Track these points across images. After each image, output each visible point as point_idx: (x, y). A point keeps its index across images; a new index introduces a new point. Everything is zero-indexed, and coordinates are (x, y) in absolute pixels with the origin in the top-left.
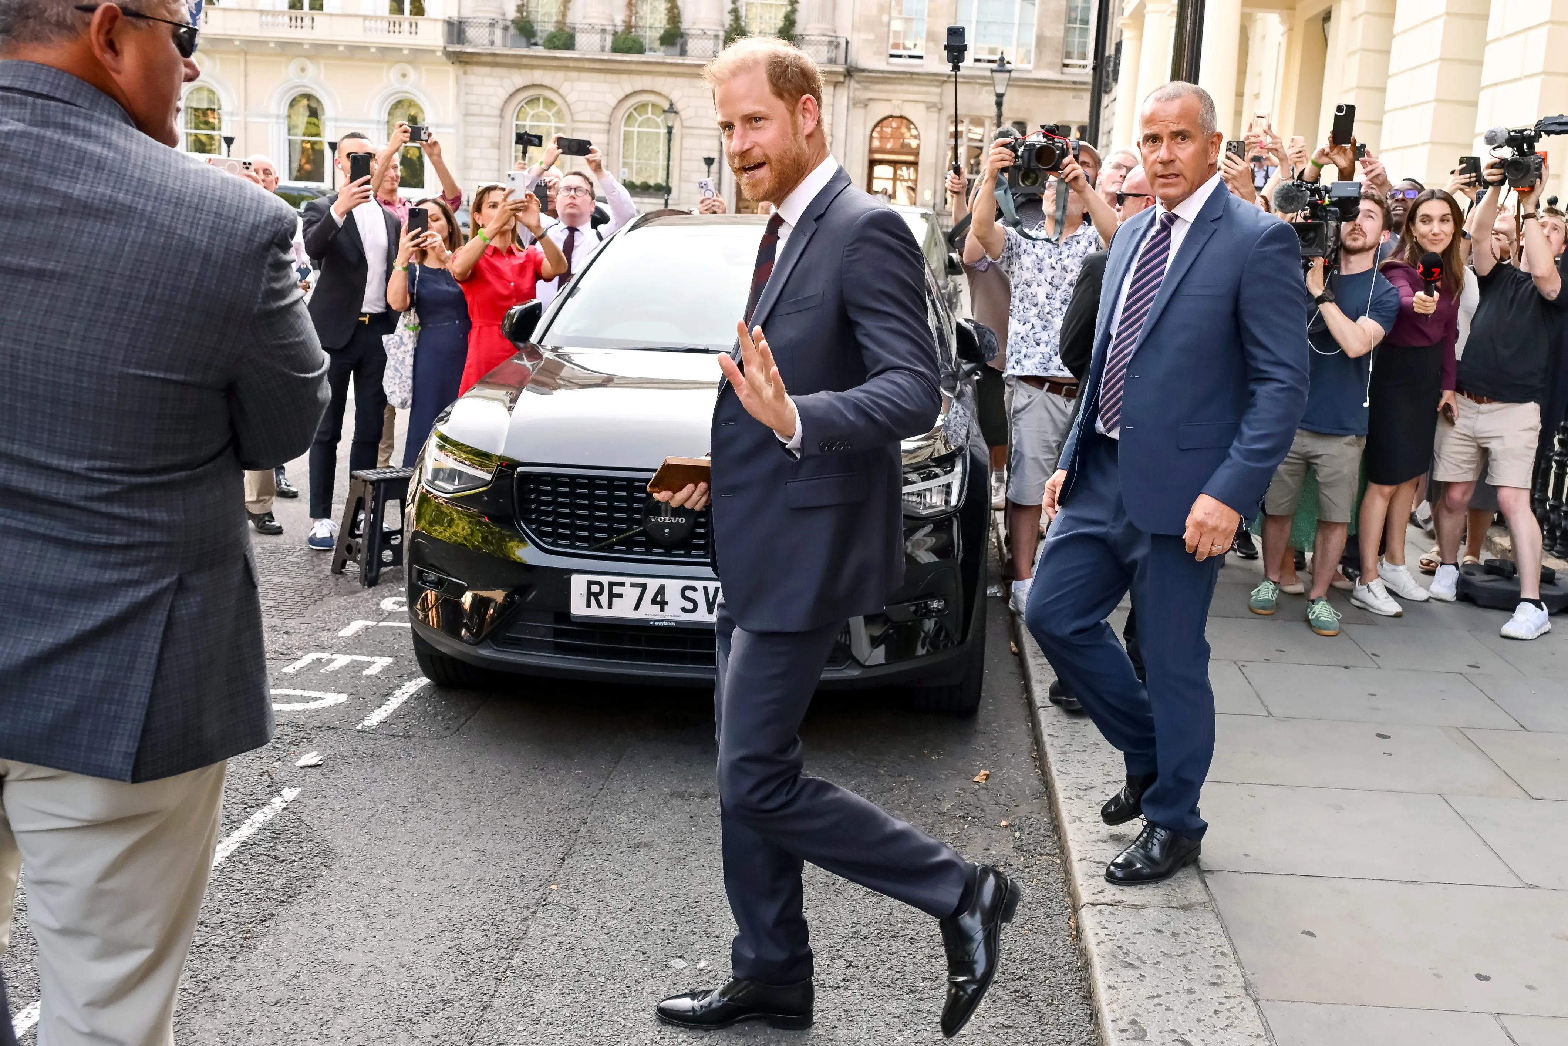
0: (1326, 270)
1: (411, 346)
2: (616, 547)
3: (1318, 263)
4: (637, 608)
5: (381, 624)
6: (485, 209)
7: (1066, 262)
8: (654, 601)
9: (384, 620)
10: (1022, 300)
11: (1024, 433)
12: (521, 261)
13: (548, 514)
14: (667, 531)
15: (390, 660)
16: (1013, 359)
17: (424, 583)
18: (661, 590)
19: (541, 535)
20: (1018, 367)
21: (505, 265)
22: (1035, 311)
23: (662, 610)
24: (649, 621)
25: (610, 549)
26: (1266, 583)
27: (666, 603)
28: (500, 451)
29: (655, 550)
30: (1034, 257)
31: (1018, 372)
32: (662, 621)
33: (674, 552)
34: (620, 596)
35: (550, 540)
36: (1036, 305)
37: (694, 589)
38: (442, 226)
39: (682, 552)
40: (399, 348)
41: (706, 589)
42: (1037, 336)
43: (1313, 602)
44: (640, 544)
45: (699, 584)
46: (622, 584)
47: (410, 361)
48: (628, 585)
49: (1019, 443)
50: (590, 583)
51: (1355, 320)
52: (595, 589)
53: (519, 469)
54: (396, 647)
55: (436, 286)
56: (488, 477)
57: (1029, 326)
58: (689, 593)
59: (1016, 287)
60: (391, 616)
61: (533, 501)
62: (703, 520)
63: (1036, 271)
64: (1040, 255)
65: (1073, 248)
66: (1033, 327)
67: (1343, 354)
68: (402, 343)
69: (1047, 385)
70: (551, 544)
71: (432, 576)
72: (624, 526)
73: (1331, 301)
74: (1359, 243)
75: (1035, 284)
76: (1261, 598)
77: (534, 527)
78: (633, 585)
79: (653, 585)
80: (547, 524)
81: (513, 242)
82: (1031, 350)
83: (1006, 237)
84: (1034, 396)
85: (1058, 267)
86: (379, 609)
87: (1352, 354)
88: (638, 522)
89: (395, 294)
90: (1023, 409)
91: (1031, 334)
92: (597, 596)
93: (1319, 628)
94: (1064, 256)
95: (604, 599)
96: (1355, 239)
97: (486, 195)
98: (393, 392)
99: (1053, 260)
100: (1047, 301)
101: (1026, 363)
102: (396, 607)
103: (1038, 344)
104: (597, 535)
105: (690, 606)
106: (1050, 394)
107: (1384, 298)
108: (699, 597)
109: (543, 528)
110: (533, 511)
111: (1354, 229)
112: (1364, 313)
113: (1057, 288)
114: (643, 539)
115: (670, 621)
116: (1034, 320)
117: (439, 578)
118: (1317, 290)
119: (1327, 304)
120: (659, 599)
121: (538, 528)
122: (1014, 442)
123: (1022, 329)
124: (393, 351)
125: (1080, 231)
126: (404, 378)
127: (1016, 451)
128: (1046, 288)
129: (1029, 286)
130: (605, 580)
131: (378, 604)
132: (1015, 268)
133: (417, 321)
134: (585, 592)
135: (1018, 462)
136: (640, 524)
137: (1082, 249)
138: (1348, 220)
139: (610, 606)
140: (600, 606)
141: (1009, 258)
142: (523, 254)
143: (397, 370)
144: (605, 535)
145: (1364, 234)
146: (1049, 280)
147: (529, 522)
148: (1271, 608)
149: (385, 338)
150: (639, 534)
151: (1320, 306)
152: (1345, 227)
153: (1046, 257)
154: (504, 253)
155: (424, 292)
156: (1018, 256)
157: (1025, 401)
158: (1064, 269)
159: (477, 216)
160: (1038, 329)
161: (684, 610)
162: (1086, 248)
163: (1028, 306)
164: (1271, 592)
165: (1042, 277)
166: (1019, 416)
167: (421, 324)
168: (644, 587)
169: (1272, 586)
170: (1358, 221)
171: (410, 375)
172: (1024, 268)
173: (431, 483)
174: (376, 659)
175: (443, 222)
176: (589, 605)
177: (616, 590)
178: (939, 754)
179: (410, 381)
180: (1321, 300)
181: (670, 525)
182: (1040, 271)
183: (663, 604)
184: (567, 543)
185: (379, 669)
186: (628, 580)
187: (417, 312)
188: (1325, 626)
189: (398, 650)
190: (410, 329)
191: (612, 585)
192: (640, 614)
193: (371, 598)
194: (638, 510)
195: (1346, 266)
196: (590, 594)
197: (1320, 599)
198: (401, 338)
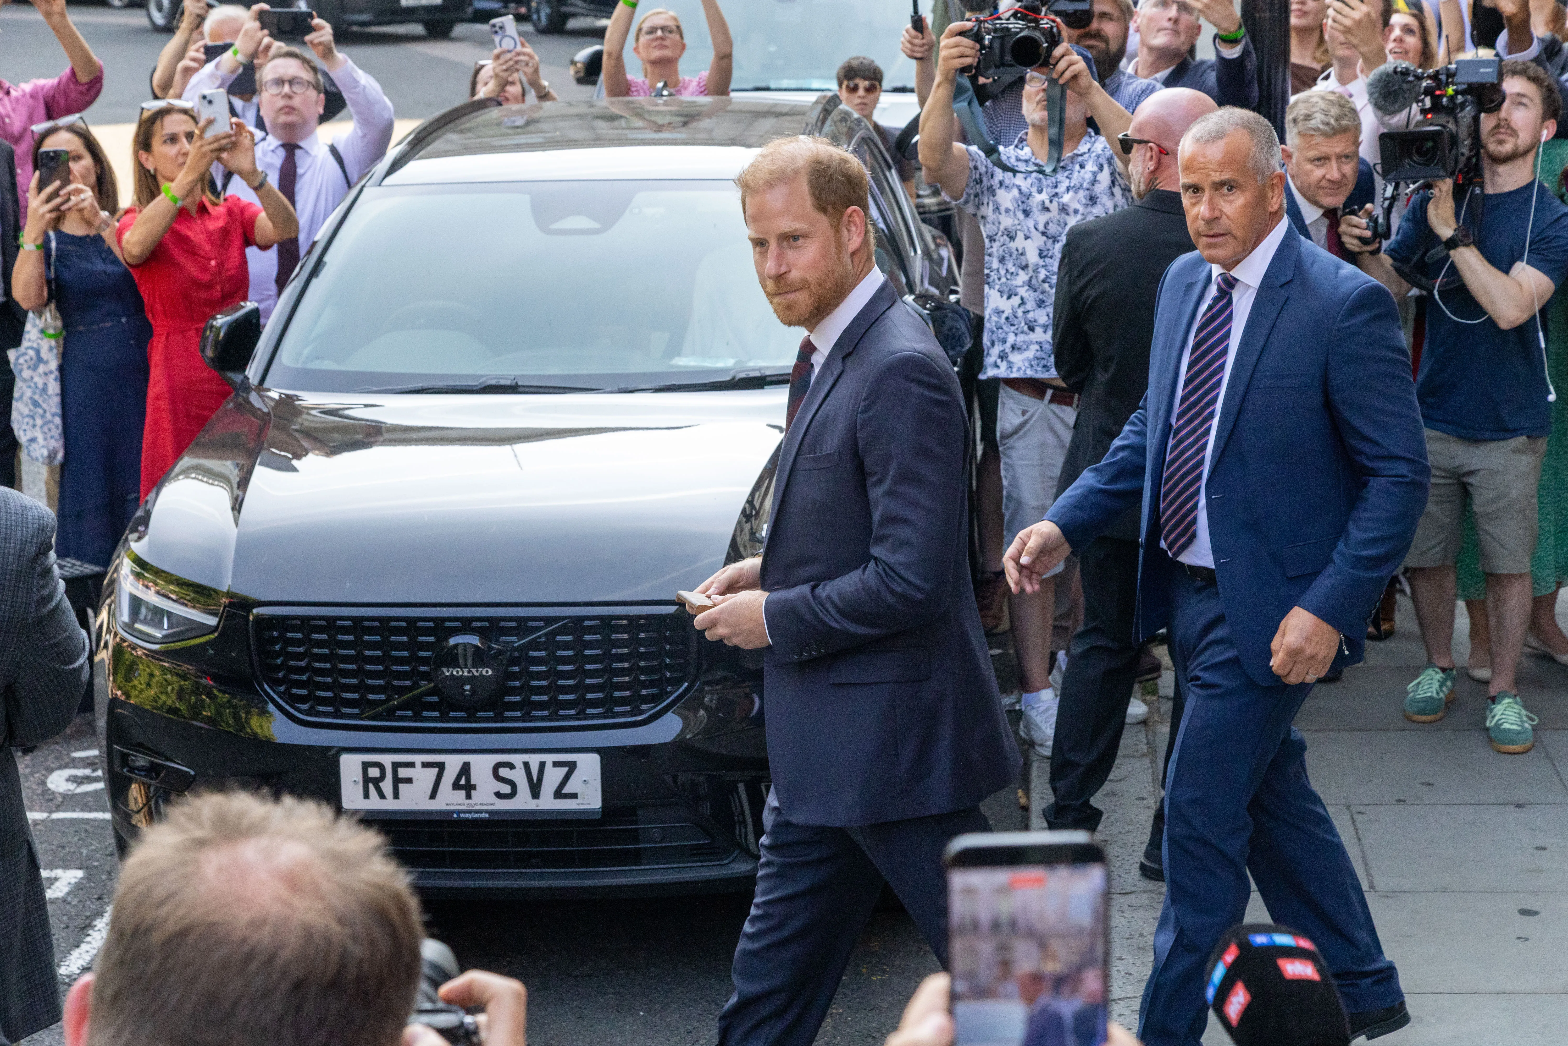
0: (1458, 193)
1: (53, 365)
2: (398, 713)
3: (1445, 187)
4: (433, 796)
5: (56, 816)
6: (157, 144)
7: (1066, 198)
8: (456, 786)
9: (58, 809)
10: (1002, 260)
11: (1019, 470)
12: (221, 223)
13: (300, 670)
14: (468, 687)
15: (80, 874)
16: (995, 351)
17: (132, 770)
18: (465, 769)
19: (293, 700)
20: (1003, 365)
21: (196, 233)
22: (1023, 277)
23: (469, 796)
24: (452, 812)
25: (390, 715)
26: (1430, 671)
27: (474, 787)
28: (226, 583)
29: (452, 714)
30: (1015, 192)
31: (1002, 372)
32: (470, 812)
33: (480, 714)
34: (409, 781)
35: (306, 707)
36: (1024, 267)
37: (511, 766)
38: (87, 169)
39: (491, 714)
40: (35, 368)
41: (526, 765)
42: (1030, 316)
43: (1494, 700)
44: (431, 707)
45: (517, 759)
46: (411, 765)
47: (54, 388)
48: (418, 765)
49: (1014, 484)
50: (366, 766)
51: (1506, 268)
52: (374, 772)
53: (255, 611)
54: (84, 852)
55: (86, 265)
56: (212, 621)
57: (1016, 300)
58: (504, 772)
59: (992, 239)
60: (68, 801)
61: (278, 654)
62: (516, 669)
63: (1021, 216)
64: (1025, 189)
65: (1075, 174)
66: (1023, 302)
67: (1491, 323)
68: (40, 360)
69: (1049, 392)
70: (308, 713)
71: (141, 761)
72: (408, 683)
73: (1466, 245)
74: (1508, 148)
75: (1020, 235)
76: (1421, 694)
77: (282, 689)
78: (425, 765)
79: (453, 763)
80: (300, 684)
81: (203, 192)
82: (1021, 338)
83: (971, 165)
84: (1031, 411)
85: (1054, 207)
86: (46, 791)
87: (1504, 325)
88: (425, 676)
89: (27, 285)
90: (1016, 431)
91: (1020, 313)
92: (377, 782)
93: (1500, 742)
94: (1062, 188)
95: (387, 786)
96: (1501, 142)
97: (158, 123)
98: (33, 440)
99: (1044, 197)
100: (1041, 262)
101: (1016, 358)
102: (71, 786)
103: (1032, 329)
104: (371, 697)
105: (506, 789)
106: (1054, 406)
107: (1551, 233)
108: (518, 776)
109: (295, 691)
110: (278, 668)
111: (1497, 126)
112: (1520, 258)
113: (1055, 240)
114: (435, 699)
115: (481, 812)
116: (1023, 292)
117: (152, 763)
118: (1445, 230)
119: (1461, 249)
120: (463, 782)
121: (288, 689)
122: (1005, 483)
123: (1007, 306)
124: (26, 374)
125: (1083, 148)
126: (48, 416)
127: (1009, 497)
128: (1038, 241)
129: (1012, 238)
130: (387, 760)
131: (44, 783)
132: (988, 211)
133: (59, 323)
134: (360, 778)
135: (1015, 513)
136: (430, 680)
137: (1088, 176)
138: (1489, 111)
139: (396, 795)
140: (382, 796)
141: (976, 195)
142: (221, 210)
143: (36, 404)
144: (382, 697)
145: (1514, 133)
146: (1041, 227)
147: (275, 683)
148: (1436, 711)
149: (12, 354)
150: (430, 693)
151: (1452, 252)
152: (1487, 122)
153: (1034, 189)
154: (193, 212)
155: (68, 276)
156: (992, 191)
157: (1017, 420)
158: (1063, 209)
159: (143, 156)
160: (1030, 306)
161: (498, 795)
162: (1095, 174)
163: (1012, 269)
164: (1436, 685)
165: (1030, 223)
166: (1011, 442)
167: (66, 326)
168: (441, 766)
169: (1440, 676)
170: (1503, 114)
171: (57, 410)
172: (1002, 210)
173: (129, 627)
174: (59, 872)
175: (87, 161)
176: (366, 796)
177: (403, 773)
178: (884, 972)
179: (58, 421)
180: (1452, 243)
181: (470, 680)
182: (1027, 213)
183: (469, 789)
184: (330, 709)
185: (66, 889)
186: (418, 759)
187: (59, 308)
188: (1509, 737)
189: (89, 858)
190: (51, 336)
191: (396, 766)
192: (440, 804)
193: (32, 774)
194: (425, 661)
195: (1493, 181)
196: (367, 780)
197: (1504, 695)
198: (38, 352)
